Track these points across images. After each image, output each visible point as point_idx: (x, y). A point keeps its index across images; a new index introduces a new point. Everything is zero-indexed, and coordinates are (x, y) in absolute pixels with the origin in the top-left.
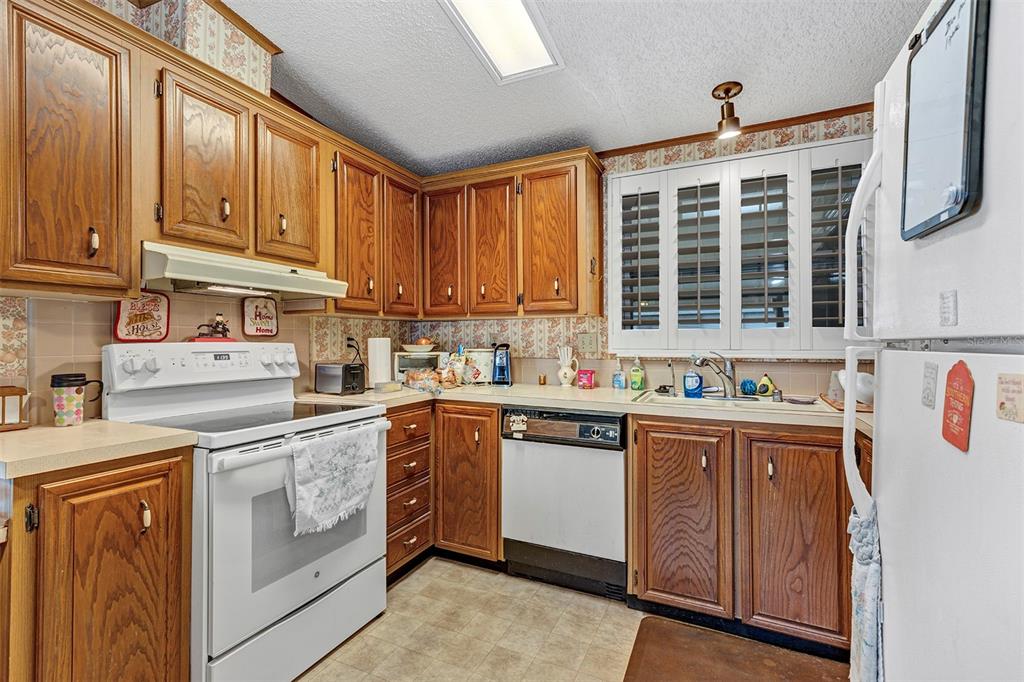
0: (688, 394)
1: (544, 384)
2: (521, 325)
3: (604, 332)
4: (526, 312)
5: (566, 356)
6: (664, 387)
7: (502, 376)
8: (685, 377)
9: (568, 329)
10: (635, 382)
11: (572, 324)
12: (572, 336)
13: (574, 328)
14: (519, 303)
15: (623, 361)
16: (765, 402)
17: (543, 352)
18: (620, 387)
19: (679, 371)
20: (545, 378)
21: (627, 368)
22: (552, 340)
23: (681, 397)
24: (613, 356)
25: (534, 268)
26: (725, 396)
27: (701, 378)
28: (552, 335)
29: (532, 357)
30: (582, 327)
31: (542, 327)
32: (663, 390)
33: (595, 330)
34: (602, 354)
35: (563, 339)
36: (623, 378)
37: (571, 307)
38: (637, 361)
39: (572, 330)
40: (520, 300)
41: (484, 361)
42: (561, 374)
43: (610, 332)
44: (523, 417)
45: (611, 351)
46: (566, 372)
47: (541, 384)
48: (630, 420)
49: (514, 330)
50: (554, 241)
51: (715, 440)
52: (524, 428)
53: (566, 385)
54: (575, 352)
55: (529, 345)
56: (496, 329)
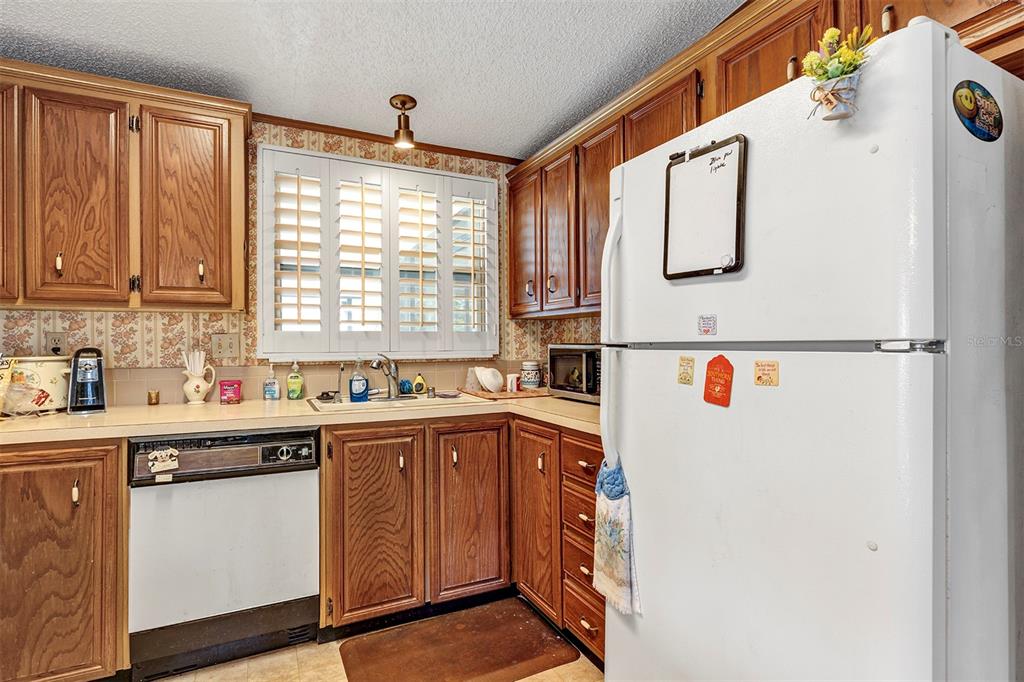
0: (355, 398)
1: (157, 403)
2: (111, 321)
3: (249, 332)
4: (145, 302)
5: (196, 364)
6: (327, 394)
7: (85, 397)
8: (351, 381)
9: (196, 328)
10: (293, 391)
11: (201, 322)
12: (201, 337)
13: (206, 326)
14: (132, 288)
15: (277, 366)
16: (423, 399)
17: (152, 359)
18: (273, 399)
19: (346, 376)
20: (158, 395)
21: (283, 375)
22: (168, 342)
23: (346, 403)
24: (263, 362)
25: (162, 242)
26: (389, 397)
27: (367, 380)
28: (170, 335)
29: (134, 367)
30: (217, 325)
31: (151, 324)
32: (325, 397)
33: (236, 330)
34: (247, 359)
35: (188, 340)
36: (276, 387)
37: (223, 299)
38: (295, 366)
39: (202, 329)
40: (135, 284)
41: (47, 376)
42: (189, 388)
43: (259, 335)
44: (171, 451)
45: (260, 355)
46: (196, 384)
47: (150, 404)
48: (323, 433)
49: (97, 326)
50: (195, 210)
51: (409, 439)
52: (175, 465)
53: (196, 401)
54: (210, 360)
55: (127, 349)
56: (59, 325)
